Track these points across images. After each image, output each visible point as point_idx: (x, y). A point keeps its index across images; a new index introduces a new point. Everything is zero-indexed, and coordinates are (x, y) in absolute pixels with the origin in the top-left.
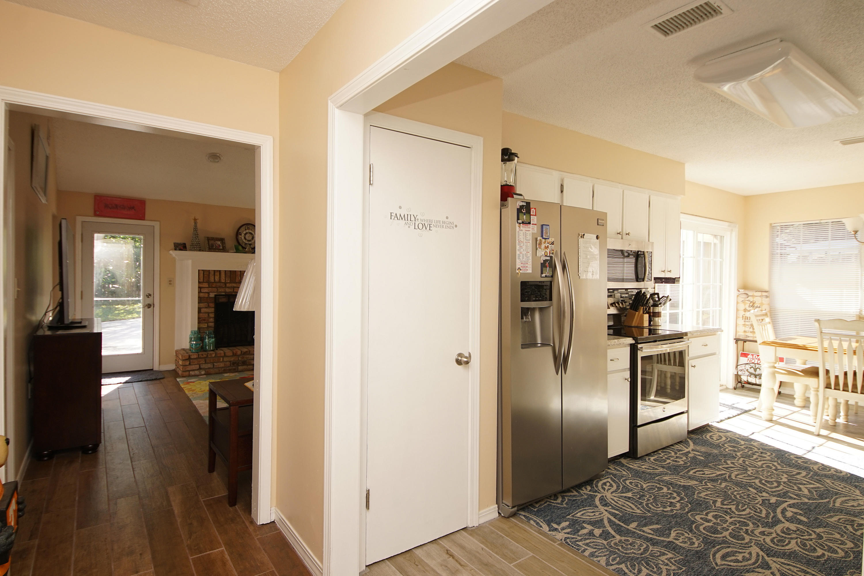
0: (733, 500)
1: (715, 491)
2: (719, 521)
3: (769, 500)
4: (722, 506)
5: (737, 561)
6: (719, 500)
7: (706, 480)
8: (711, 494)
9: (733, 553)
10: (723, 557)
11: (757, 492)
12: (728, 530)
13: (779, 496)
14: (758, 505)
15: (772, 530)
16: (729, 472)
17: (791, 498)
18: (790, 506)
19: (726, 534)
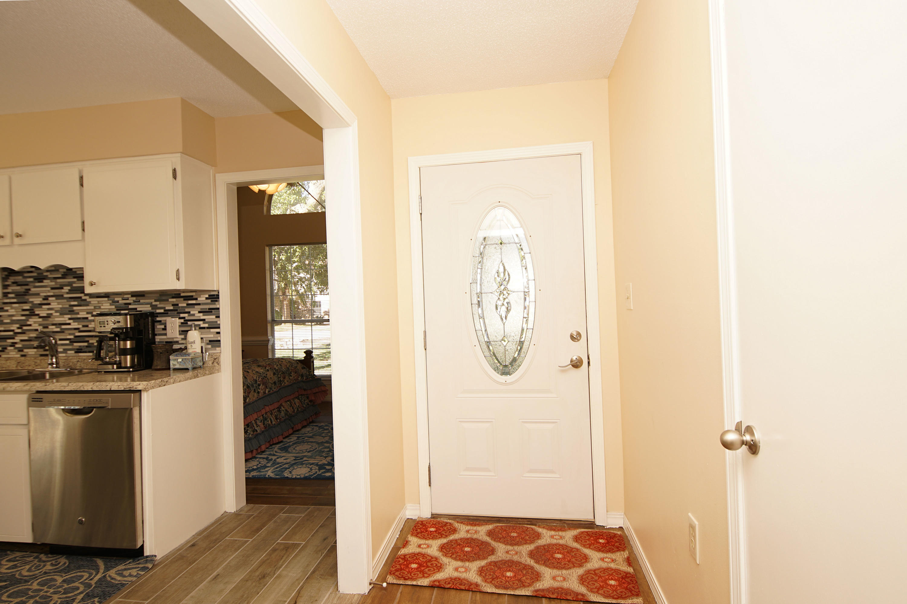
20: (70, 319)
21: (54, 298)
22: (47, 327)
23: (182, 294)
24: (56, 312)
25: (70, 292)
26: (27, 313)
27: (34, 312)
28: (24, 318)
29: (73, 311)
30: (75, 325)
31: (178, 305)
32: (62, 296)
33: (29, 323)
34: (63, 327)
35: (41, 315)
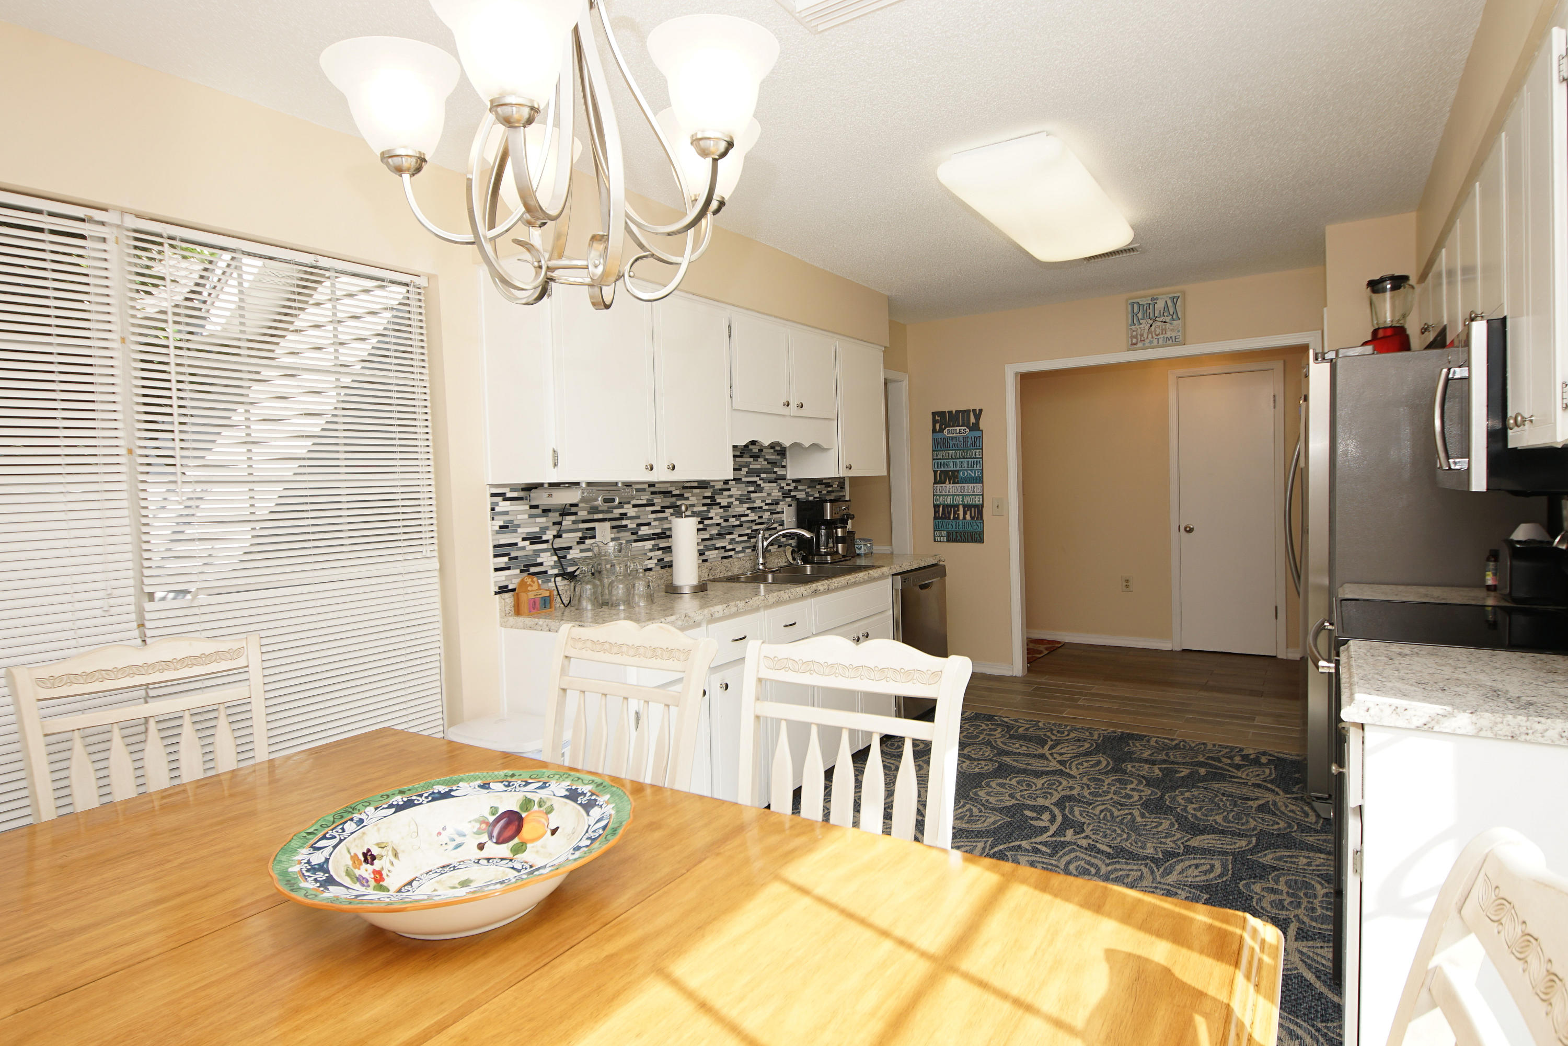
0: (1122, 824)
1: (1154, 834)
2: (1123, 791)
3: (1076, 833)
4: (1130, 811)
5: (1087, 761)
6: (1139, 819)
7: (1181, 851)
8: (1156, 827)
9: (1092, 766)
10: (1099, 762)
11: (1095, 846)
12: (1109, 784)
13: (1063, 845)
14: (1087, 822)
15: (1063, 793)
16: (1160, 883)
17: (1045, 844)
18: (1046, 829)
19: (1109, 781)
20: (748, 509)
21: (734, 482)
22: (728, 520)
23: (824, 481)
24: (736, 500)
25: (749, 474)
26: (708, 501)
27: (715, 501)
28: (705, 508)
29: (750, 499)
30: (753, 517)
31: (821, 492)
32: (740, 479)
33: (710, 515)
34: (743, 519)
35: (722, 504)
